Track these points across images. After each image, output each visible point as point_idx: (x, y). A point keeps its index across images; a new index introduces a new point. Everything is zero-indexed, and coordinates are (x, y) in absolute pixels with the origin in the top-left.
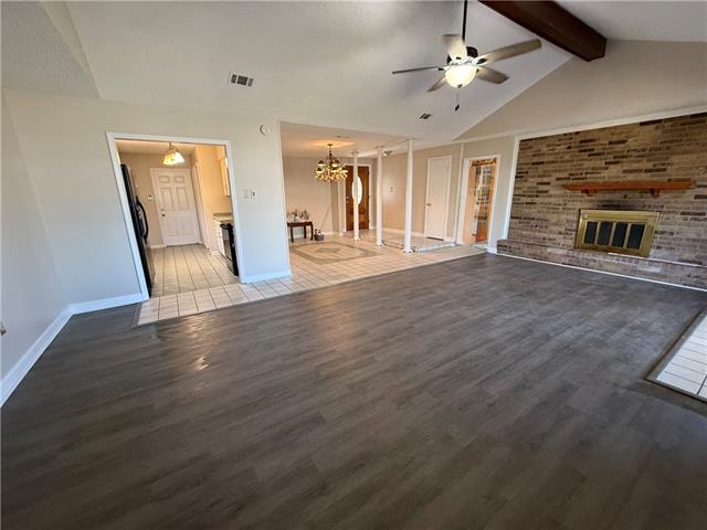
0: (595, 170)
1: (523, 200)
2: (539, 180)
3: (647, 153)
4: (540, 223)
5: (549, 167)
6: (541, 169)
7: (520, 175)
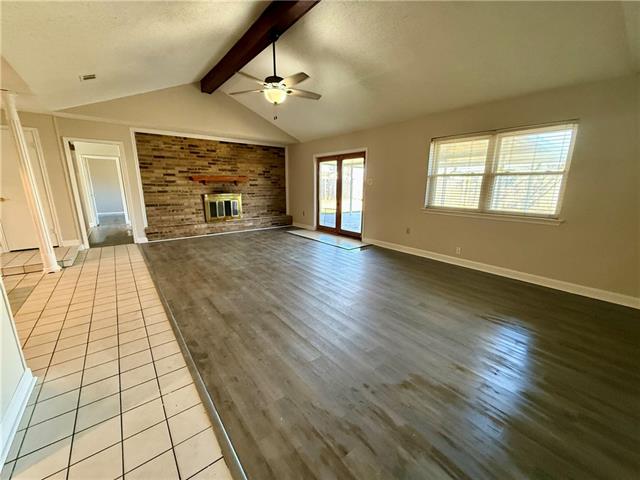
0: (203, 167)
1: (155, 189)
2: (164, 171)
3: (227, 160)
4: (175, 207)
5: (170, 161)
6: (164, 162)
7: (144, 166)
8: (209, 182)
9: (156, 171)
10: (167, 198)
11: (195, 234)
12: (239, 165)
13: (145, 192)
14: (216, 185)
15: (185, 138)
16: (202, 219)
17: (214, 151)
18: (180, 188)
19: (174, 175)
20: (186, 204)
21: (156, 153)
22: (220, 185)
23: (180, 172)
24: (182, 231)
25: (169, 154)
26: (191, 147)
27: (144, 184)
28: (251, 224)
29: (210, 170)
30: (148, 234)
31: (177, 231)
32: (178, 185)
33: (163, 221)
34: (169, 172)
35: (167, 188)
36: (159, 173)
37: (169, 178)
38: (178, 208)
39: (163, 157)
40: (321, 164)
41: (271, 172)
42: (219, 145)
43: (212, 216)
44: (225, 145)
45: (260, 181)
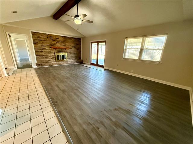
0: (55, 44)
1: (39, 50)
2: (42, 45)
3: (63, 42)
4: (46, 57)
5: (44, 42)
6: (42, 42)
7: (35, 43)
8: (57, 49)
9: (39, 45)
10: (43, 54)
11: (52, 65)
12: (66, 44)
13: (35, 51)
14: (59, 50)
15: (48, 34)
16: (55, 60)
17: (58, 39)
18: (47, 50)
19: (45, 46)
20: (49, 56)
21: (39, 39)
22: (60, 50)
23: (47, 45)
24: (48, 64)
25: (43, 39)
26: (51, 37)
27: (35, 49)
28: (70, 62)
29: (57, 45)
30: (37, 65)
31: (46, 64)
32: (46, 49)
33: (42, 61)
34: (44, 45)
35: (43, 50)
36: (40, 45)
37: (43, 47)
38: (47, 57)
39: (41, 40)
40: (92, 44)
41: (77, 46)
42: (60, 37)
43: (58, 59)
44: (62, 37)
45: (73, 49)
